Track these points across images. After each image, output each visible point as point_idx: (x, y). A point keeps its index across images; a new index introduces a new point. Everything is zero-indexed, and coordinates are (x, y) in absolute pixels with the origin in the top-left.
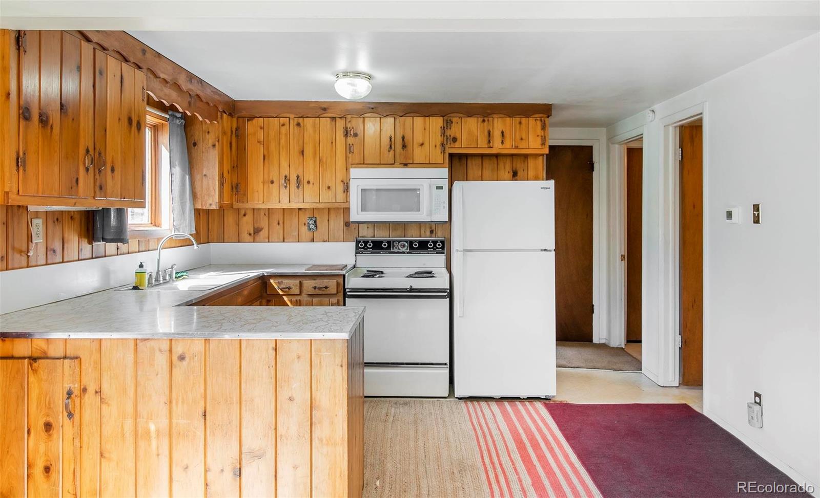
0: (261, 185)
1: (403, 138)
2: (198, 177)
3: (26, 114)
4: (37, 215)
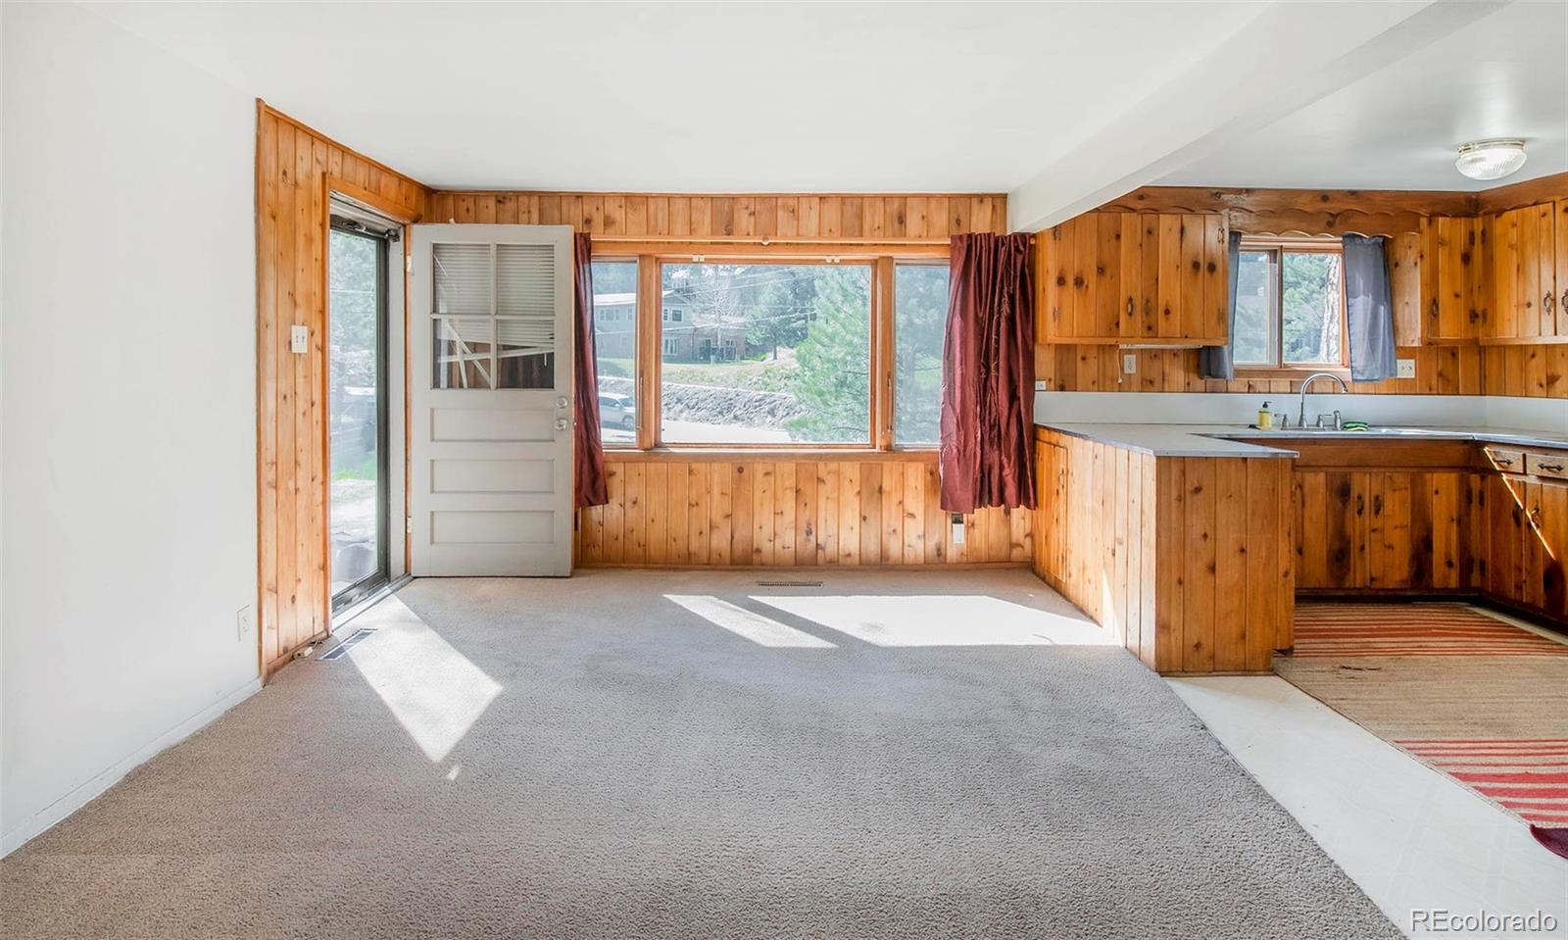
0: (1514, 311)
2: (1399, 306)
3: (1061, 281)
4: (1130, 352)
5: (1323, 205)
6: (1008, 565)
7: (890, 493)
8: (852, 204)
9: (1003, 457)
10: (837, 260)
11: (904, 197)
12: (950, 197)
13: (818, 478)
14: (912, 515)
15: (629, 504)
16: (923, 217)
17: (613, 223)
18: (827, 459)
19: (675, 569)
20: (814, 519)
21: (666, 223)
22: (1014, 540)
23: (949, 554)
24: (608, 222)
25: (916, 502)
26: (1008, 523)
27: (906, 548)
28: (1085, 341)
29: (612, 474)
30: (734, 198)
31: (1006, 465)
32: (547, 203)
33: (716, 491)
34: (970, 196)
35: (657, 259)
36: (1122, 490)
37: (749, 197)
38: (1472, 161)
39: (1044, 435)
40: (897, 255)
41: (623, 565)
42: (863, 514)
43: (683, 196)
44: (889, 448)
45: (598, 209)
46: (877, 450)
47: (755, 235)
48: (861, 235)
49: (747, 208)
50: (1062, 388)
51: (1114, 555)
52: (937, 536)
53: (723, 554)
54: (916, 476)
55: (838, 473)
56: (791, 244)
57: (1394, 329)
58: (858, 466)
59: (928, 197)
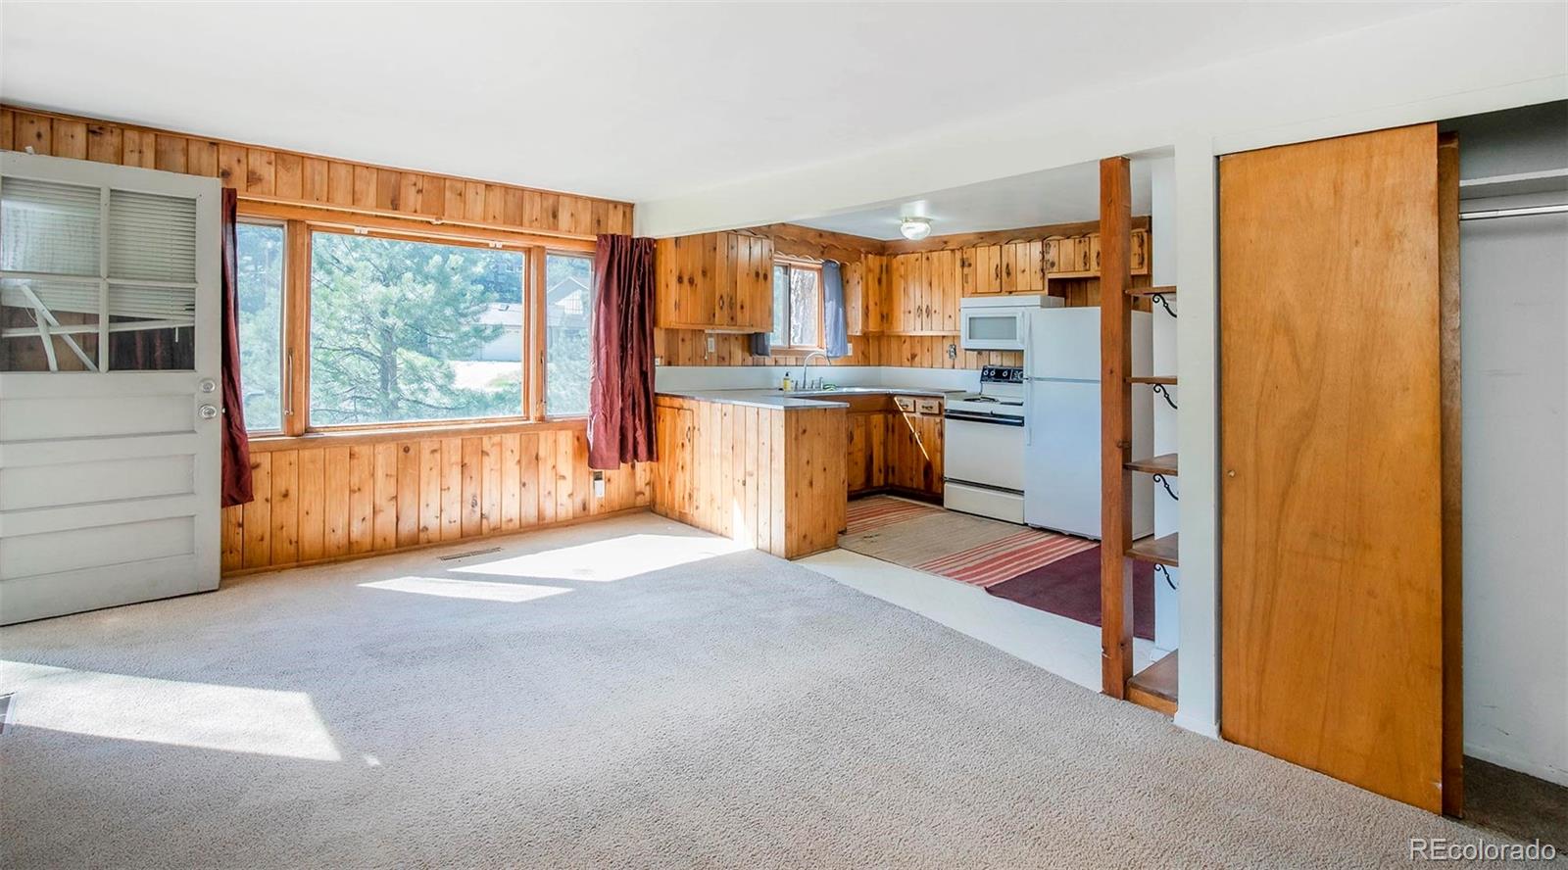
0: (902, 315)
1: (1008, 265)
2: (849, 309)
3: (680, 280)
4: (711, 335)
5: (818, 240)
6: (635, 510)
7: (546, 460)
8: (514, 196)
9: (637, 421)
10: (499, 245)
11: (558, 195)
12: (593, 200)
13: (482, 451)
14: (564, 477)
15: (277, 498)
16: (572, 215)
17: (260, 180)
18: (491, 433)
19: (336, 562)
20: (479, 492)
21: (326, 189)
22: (638, 490)
23: (592, 509)
24: (253, 179)
25: (566, 466)
26: (633, 474)
27: (559, 506)
28: (684, 327)
29: (257, 466)
30: (401, 173)
31: (639, 429)
32: (165, 143)
33: (380, 474)
34: (608, 202)
35: (309, 226)
36: (752, 437)
37: (417, 174)
38: (908, 228)
39: (662, 401)
40: (549, 245)
41: (271, 567)
42: (523, 480)
43: (346, 163)
44: (542, 419)
45: (239, 161)
46: (532, 421)
47: (422, 212)
48: (521, 225)
49: (415, 185)
50: (669, 364)
51: (744, 484)
52: (583, 493)
53: (388, 539)
54: (566, 441)
55: (500, 444)
56: (458, 226)
57: (846, 324)
58: (518, 437)
59: (576, 198)
